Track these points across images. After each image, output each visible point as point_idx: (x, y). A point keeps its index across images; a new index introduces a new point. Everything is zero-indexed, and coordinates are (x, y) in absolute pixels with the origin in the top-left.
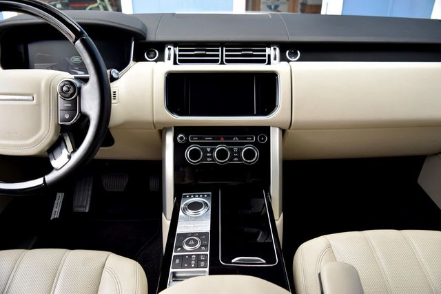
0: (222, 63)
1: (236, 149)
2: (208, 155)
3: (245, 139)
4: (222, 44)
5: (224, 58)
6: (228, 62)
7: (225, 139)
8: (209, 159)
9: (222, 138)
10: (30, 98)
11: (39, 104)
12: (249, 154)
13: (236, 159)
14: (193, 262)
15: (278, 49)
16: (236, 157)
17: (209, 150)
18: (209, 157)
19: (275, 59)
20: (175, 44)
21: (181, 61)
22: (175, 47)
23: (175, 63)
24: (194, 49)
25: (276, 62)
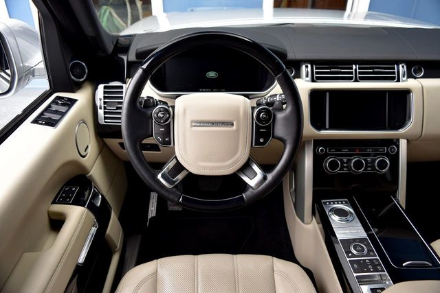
0: (356, 81)
1: (369, 159)
2: (345, 165)
3: (378, 150)
4: (355, 62)
5: (358, 75)
6: (362, 78)
7: (360, 151)
8: (345, 169)
9: (357, 150)
11: (238, 129)
12: (381, 165)
13: (369, 169)
14: (371, 267)
15: (405, 66)
16: (369, 167)
17: (345, 160)
18: (345, 167)
19: (403, 76)
20: (312, 62)
21: (318, 78)
22: (312, 65)
23: (313, 80)
24: (327, 67)
25: (404, 79)
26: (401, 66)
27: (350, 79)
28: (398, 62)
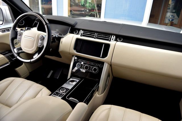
0: (95, 38)
1: (91, 67)
3: (95, 64)
4: (97, 32)
6: (97, 38)
7: (89, 63)
10: (33, 38)
11: (34, 40)
12: (95, 70)
13: (90, 70)
14: (59, 95)
15: (115, 36)
17: (83, 65)
18: (83, 67)
19: (112, 40)
20: (83, 30)
21: (83, 36)
22: (83, 31)
23: (81, 36)
24: (88, 32)
25: (112, 41)
26: (113, 36)
27: (93, 37)
28: (112, 34)
